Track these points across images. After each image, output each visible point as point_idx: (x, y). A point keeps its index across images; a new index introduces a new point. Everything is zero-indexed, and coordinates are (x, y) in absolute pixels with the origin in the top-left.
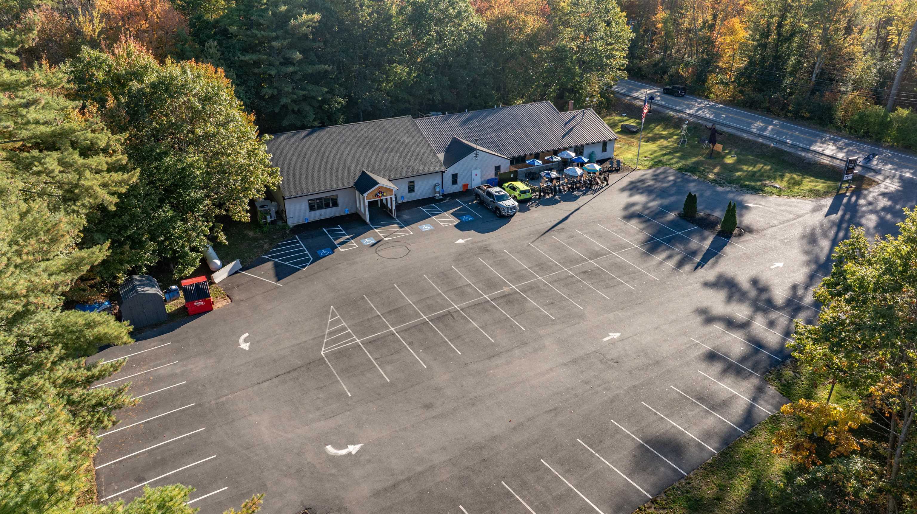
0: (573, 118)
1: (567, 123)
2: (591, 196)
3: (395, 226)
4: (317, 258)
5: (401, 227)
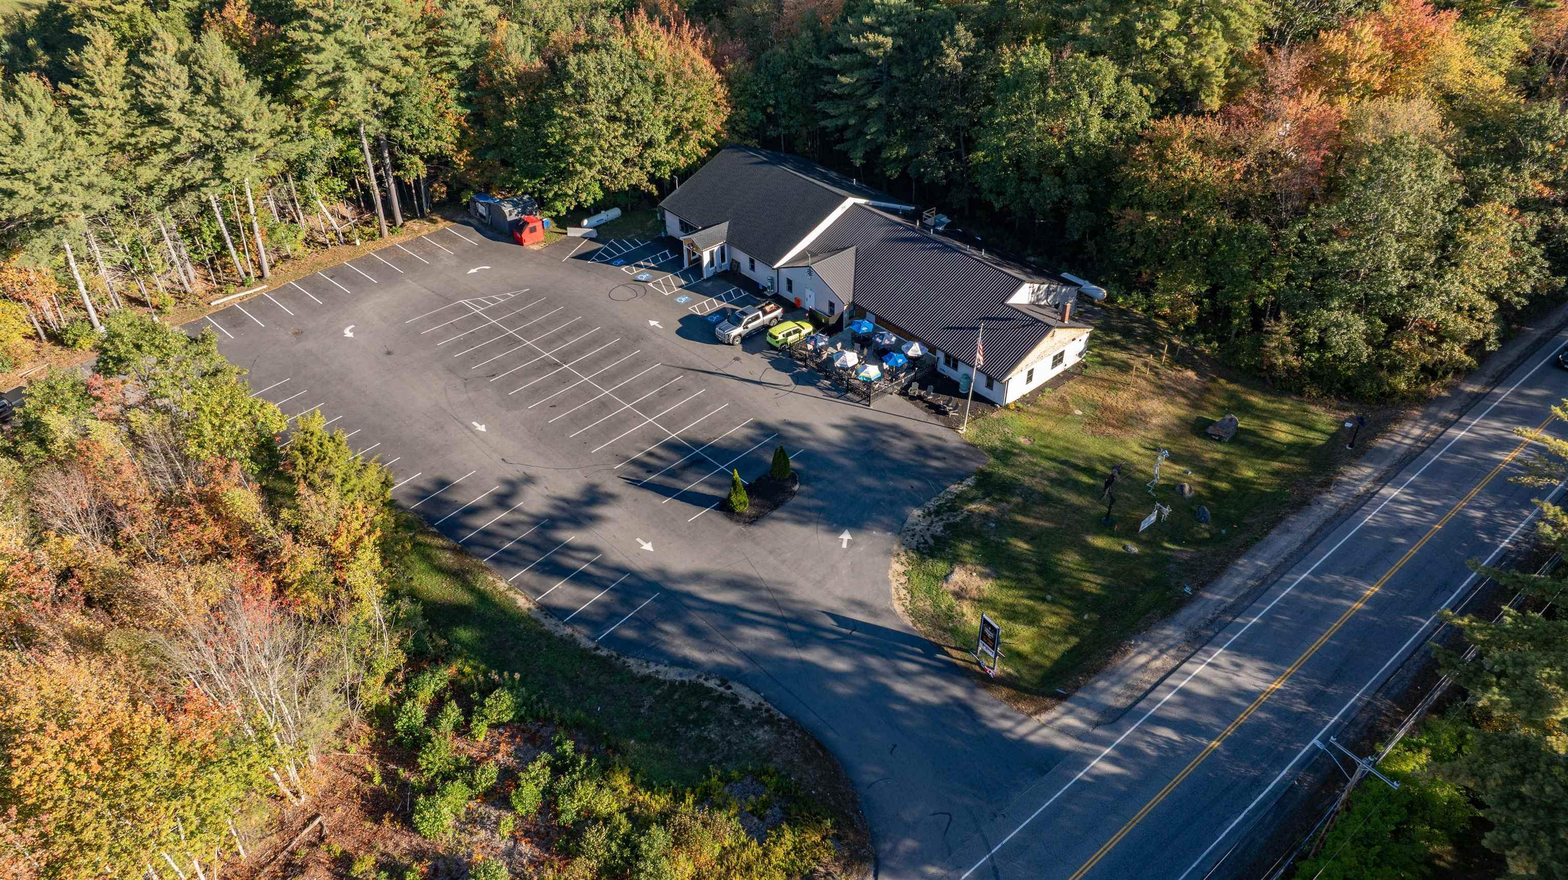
2: (821, 395)
3: (683, 282)
4: (607, 263)
5: (682, 286)
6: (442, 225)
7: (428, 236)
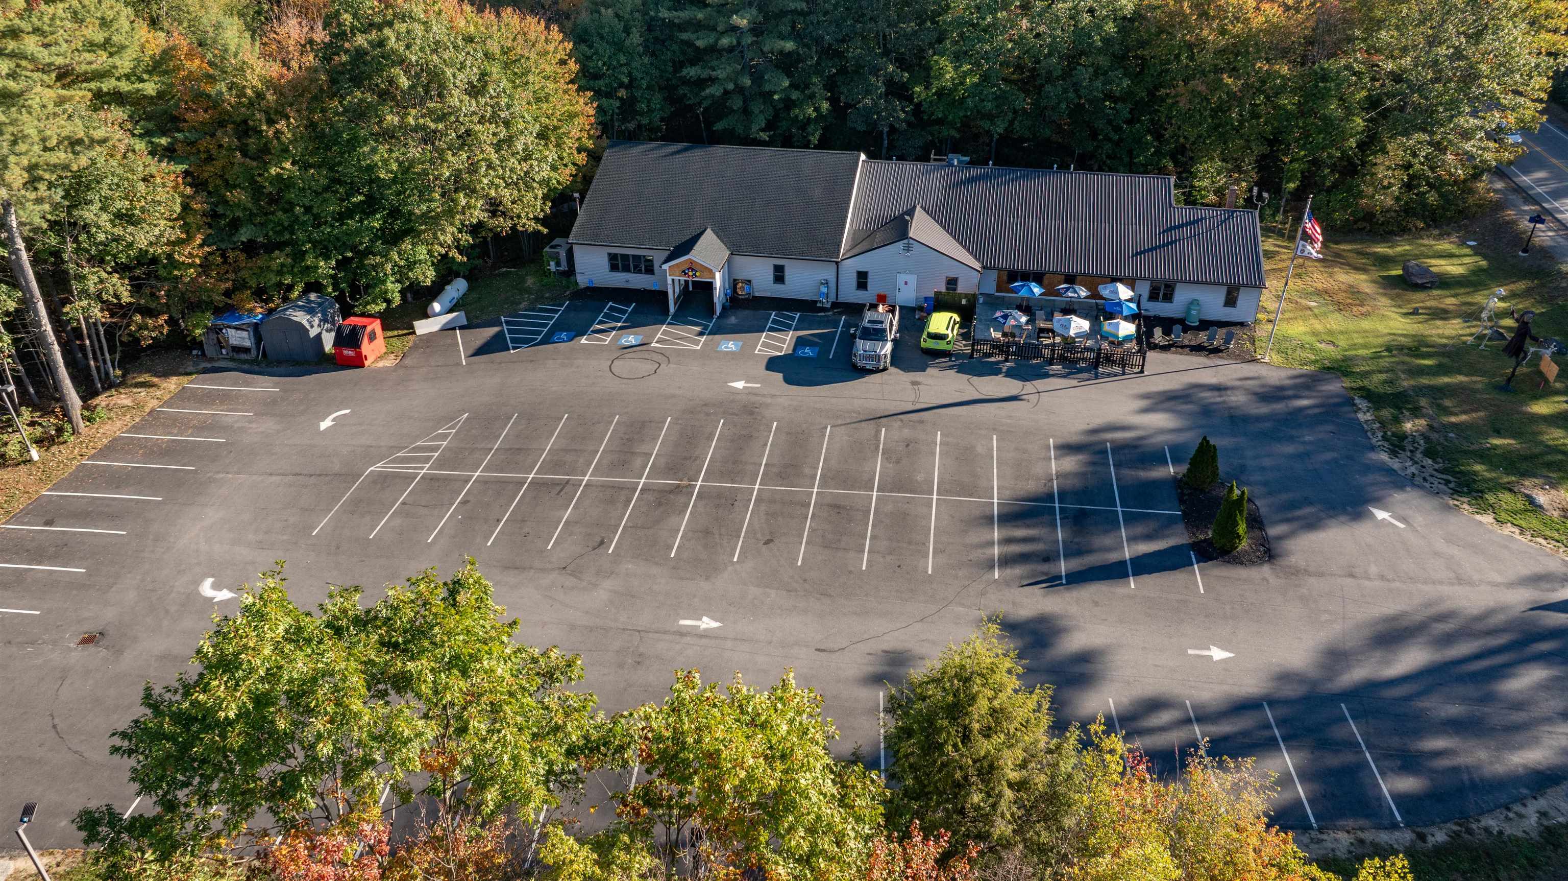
0: (1196, 221)
1: (1170, 229)
2: (1074, 382)
3: (698, 329)
4: (544, 342)
5: (701, 334)
6: (172, 384)
7: (167, 404)
